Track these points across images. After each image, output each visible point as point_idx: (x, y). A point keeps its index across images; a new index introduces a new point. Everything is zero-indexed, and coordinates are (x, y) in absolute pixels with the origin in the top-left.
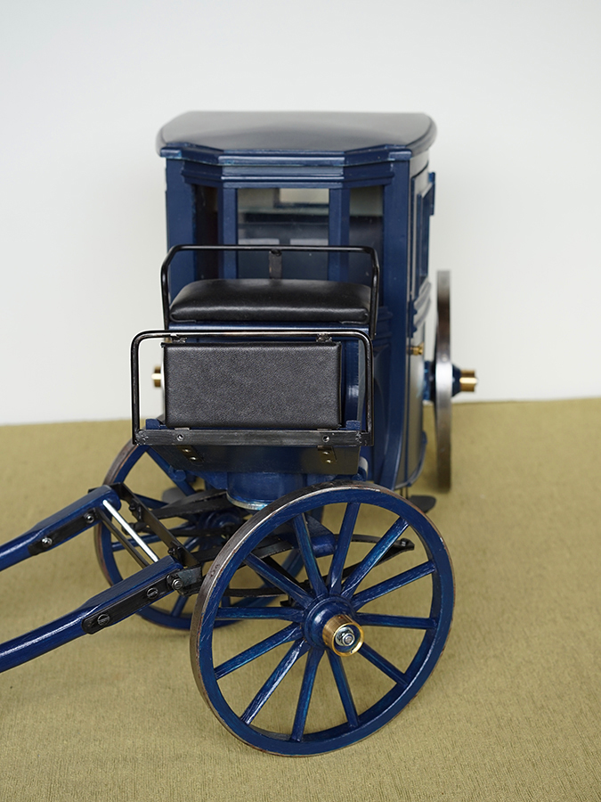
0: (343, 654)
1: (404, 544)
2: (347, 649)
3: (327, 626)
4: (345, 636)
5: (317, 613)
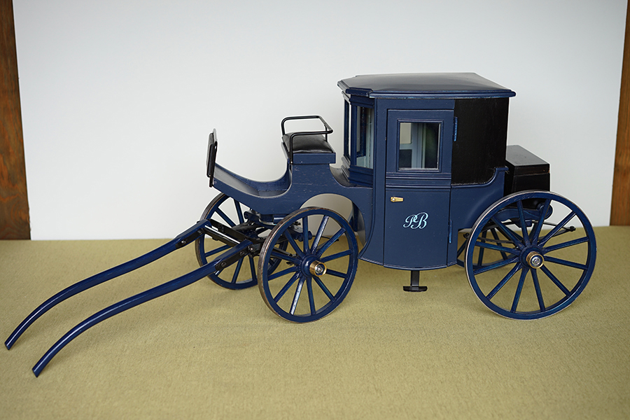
0: (320, 277)
2: (320, 274)
3: (311, 266)
4: (319, 269)
5: (305, 263)
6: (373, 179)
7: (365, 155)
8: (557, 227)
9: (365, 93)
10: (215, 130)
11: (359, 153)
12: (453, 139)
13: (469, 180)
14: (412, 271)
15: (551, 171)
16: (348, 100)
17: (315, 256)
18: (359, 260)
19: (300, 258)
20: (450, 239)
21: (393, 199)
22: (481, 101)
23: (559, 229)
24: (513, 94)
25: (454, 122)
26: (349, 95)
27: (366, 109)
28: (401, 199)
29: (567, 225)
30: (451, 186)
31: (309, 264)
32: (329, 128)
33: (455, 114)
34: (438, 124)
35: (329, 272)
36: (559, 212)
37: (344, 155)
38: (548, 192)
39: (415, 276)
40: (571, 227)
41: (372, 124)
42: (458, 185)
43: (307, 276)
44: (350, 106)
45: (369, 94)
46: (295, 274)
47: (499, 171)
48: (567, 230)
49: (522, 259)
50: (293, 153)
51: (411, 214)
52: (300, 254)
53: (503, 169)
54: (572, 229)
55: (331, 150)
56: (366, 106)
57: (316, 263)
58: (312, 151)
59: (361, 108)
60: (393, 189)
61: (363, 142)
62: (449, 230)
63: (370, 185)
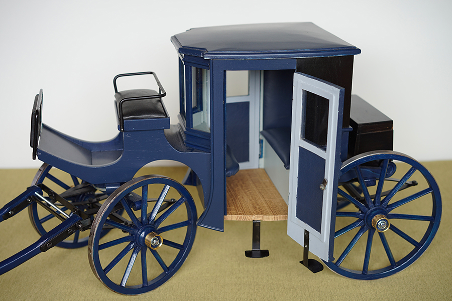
0: (155, 249)
1: (173, 200)
2: (156, 246)
3: (146, 238)
4: (155, 241)
5: (141, 233)
6: (210, 143)
7: (202, 109)
8: (399, 182)
9: (199, 52)
10: (41, 91)
11: (196, 108)
15: (395, 128)
16: (182, 59)
17: (152, 227)
18: (198, 227)
19: (135, 227)
22: (325, 60)
23: (403, 184)
24: (358, 51)
26: (183, 55)
27: (201, 70)
29: (409, 181)
31: (145, 235)
32: (163, 91)
35: (166, 242)
36: (402, 168)
37: (180, 113)
38: (389, 152)
40: (413, 182)
41: (208, 81)
43: (141, 247)
44: (184, 66)
45: (203, 55)
46: (130, 244)
48: (409, 185)
49: (367, 221)
50: (123, 120)
52: (136, 223)
53: (347, 130)
54: (414, 184)
55: (165, 114)
56: (201, 67)
57: (152, 235)
58: (144, 116)
59: (197, 69)
63: (208, 149)
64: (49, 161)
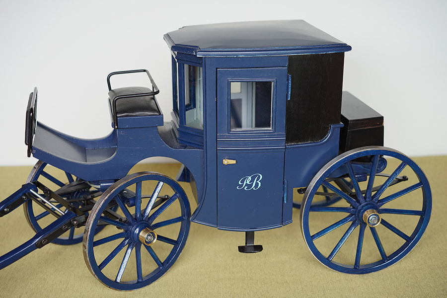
0: (150, 245)
1: (166, 197)
2: (151, 242)
3: (140, 234)
4: (149, 237)
5: (135, 229)
6: (203, 139)
7: (195, 107)
8: (390, 178)
9: (192, 50)
12: (287, 97)
13: (303, 139)
14: (246, 232)
16: (174, 57)
17: (146, 223)
18: (192, 223)
19: (130, 224)
20: (285, 198)
21: (226, 162)
22: (316, 57)
23: (394, 179)
24: (349, 48)
25: (288, 80)
26: (176, 52)
27: (194, 67)
28: (234, 162)
29: (400, 176)
30: (285, 146)
31: (139, 232)
32: (156, 88)
33: (289, 71)
34: (270, 82)
35: (160, 238)
36: (392, 164)
37: (174, 110)
38: (380, 148)
39: (250, 236)
40: (403, 177)
41: (201, 78)
42: (293, 145)
43: (135, 243)
44: (177, 63)
45: (196, 52)
46: (124, 241)
47: (334, 128)
48: (399, 181)
49: (358, 216)
50: (117, 117)
51: (244, 176)
52: (130, 220)
53: (338, 126)
54: (405, 179)
55: (159, 111)
56: (194, 65)
57: (147, 231)
58: (137, 113)
59: (190, 66)
60: (225, 151)
61: (192, 94)
62: (284, 190)
63: (201, 147)
64: (44, 158)
